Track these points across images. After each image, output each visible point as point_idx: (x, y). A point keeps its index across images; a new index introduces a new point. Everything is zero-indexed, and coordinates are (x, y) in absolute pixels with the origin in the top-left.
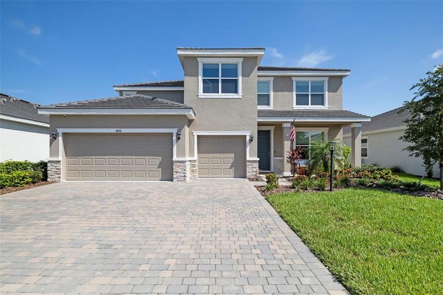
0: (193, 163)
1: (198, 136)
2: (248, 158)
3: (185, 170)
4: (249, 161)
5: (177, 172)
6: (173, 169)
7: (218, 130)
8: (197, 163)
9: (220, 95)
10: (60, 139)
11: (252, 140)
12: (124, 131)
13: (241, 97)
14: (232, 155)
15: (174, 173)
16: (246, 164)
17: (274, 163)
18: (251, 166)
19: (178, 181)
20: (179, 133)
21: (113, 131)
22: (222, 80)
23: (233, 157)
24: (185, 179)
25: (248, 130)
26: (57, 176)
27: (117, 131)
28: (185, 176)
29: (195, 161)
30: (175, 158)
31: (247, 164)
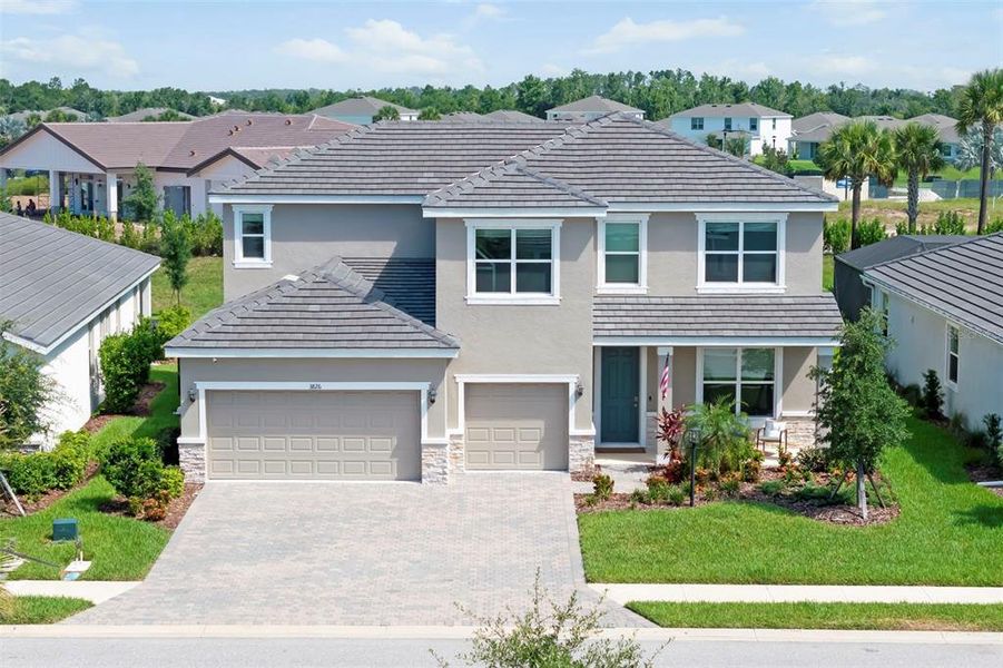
0: (456, 441)
1: (466, 384)
2: (573, 431)
3: (445, 461)
4: (575, 437)
5: (428, 466)
6: (420, 459)
7: (510, 372)
8: (462, 441)
9: (514, 297)
10: (202, 402)
11: (580, 394)
12: (326, 386)
13: (558, 303)
14: (541, 424)
15: (424, 467)
16: (568, 441)
17: (648, 426)
18: (579, 447)
19: (432, 482)
20: (433, 392)
21: (305, 386)
22: (518, 264)
23: (543, 427)
24: (444, 479)
25: (571, 372)
26: (198, 471)
27: (312, 386)
28: (445, 473)
29: (459, 436)
30: (425, 439)
31: (571, 442)
